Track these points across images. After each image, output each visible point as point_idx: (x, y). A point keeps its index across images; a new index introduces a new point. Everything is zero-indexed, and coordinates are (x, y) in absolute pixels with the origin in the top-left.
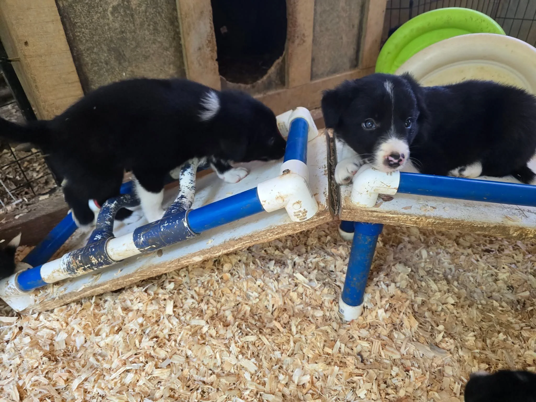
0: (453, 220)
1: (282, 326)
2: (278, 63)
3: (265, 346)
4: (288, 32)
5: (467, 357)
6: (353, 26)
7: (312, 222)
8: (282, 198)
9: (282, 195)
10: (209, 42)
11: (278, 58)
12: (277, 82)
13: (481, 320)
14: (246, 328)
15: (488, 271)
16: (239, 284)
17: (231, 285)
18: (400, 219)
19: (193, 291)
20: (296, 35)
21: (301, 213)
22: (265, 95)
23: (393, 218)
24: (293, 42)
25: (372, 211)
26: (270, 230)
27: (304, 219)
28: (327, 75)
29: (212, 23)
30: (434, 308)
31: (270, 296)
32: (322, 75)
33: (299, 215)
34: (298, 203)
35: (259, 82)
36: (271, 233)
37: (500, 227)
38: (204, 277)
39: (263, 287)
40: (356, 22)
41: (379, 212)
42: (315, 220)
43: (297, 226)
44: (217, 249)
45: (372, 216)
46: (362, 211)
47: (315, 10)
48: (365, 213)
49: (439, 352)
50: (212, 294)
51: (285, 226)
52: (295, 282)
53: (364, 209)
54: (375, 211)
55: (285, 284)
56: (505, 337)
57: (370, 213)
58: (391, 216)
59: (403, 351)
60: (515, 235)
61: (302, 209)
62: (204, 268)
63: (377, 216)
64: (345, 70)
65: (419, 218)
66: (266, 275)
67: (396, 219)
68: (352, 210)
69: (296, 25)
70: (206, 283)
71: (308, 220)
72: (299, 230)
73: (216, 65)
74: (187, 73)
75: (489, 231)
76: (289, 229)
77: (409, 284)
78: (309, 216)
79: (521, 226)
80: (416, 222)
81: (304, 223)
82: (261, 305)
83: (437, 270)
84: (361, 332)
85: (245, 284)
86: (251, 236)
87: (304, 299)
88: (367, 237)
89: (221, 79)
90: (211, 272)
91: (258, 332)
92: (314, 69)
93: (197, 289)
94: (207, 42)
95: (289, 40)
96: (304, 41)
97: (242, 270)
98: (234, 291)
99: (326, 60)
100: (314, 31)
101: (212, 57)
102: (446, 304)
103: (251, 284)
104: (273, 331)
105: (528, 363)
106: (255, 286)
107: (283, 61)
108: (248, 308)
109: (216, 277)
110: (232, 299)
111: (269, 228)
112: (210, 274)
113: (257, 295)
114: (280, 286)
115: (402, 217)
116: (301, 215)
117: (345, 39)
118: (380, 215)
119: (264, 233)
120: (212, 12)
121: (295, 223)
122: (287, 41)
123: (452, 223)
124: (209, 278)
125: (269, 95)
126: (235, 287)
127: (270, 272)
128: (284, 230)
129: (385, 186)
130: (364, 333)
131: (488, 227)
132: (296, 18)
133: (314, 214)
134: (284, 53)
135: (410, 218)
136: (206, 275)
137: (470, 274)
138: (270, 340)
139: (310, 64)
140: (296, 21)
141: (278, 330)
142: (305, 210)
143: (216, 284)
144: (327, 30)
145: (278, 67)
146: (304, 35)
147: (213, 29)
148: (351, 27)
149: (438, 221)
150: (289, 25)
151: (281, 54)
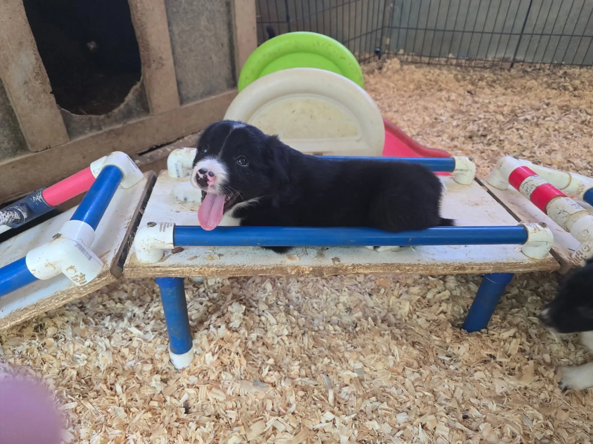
0: (234, 267)
1: (108, 388)
2: (136, 90)
3: (88, 411)
4: (141, 57)
5: (288, 387)
6: (222, 45)
7: (95, 284)
8: (51, 265)
9: (51, 262)
10: (38, 74)
11: (135, 84)
12: (138, 109)
13: (313, 346)
14: (67, 395)
15: (332, 295)
16: (64, 348)
17: (54, 350)
18: (184, 271)
19: (7, 363)
20: (152, 59)
21: (78, 278)
22: (125, 125)
23: (177, 271)
24: (149, 67)
25: (154, 267)
26: (55, 296)
27: (84, 282)
28: (202, 97)
29: (38, 53)
30: (269, 341)
31: (100, 355)
32: (195, 98)
33: (77, 279)
34: (71, 268)
35: (116, 111)
36: (56, 299)
37: (278, 268)
38: (21, 347)
39: (93, 346)
40: (225, 40)
41: (162, 267)
42: (98, 282)
43: (81, 289)
44: (3, 323)
45: (155, 272)
46: (144, 268)
47: (170, 31)
48: (148, 269)
49: (261, 387)
50: (31, 363)
51: (69, 291)
52: (129, 336)
53: (147, 266)
54: (157, 267)
55: (117, 340)
56: (329, 361)
57: (153, 269)
58: (174, 269)
59: (229, 392)
60: (293, 273)
61: (78, 273)
62: (21, 336)
63: (160, 271)
64: (222, 91)
65: (201, 269)
66: (99, 333)
67: (181, 271)
68: (133, 267)
69: (148, 48)
70: (24, 352)
71: (90, 282)
72: (84, 293)
73: (53, 98)
74: (15, 110)
75: (270, 272)
76: (74, 294)
77: (244, 322)
78: (89, 279)
79: (296, 265)
80: (200, 272)
81: (87, 286)
82: (91, 366)
83: (281, 301)
84: (190, 379)
85: (71, 346)
86: (36, 305)
87: (137, 354)
88: (168, 289)
89: (62, 113)
90: (30, 340)
91: (81, 398)
92: (183, 92)
93: (12, 361)
94: (35, 74)
95: (144, 64)
96: (163, 65)
97: (69, 332)
98: (58, 356)
99: (196, 82)
100: (173, 53)
101: (44, 90)
102: (281, 336)
103: (77, 346)
104: (99, 394)
105: (345, 383)
106: (84, 347)
107: (142, 86)
108: (74, 373)
109: (38, 344)
110: (55, 365)
111: (54, 294)
112: (30, 341)
113: (85, 356)
114: (112, 342)
115: (185, 269)
116: (79, 279)
117: (215, 59)
118: (163, 269)
119: (49, 300)
120: (34, 41)
121: (78, 288)
122: (142, 66)
123: (234, 269)
124: (28, 347)
125: (130, 125)
126: (59, 352)
127: (104, 329)
128: (69, 295)
129: (160, 242)
130: (193, 379)
131: (267, 269)
132: (148, 41)
133: (96, 276)
134: (142, 78)
135: (193, 269)
136: (23, 343)
137: (314, 300)
138: (94, 404)
139: (175, 88)
140: (148, 45)
141: (104, 391)
142: (81, 274)
143: (36, 352)
144: (191, 50)
145: (136, 93)
146: (161, 58)
147: (40, 59)
148: (220, 46)
149: (220, 269)
150: (141, 49)
151: (139, 80)
